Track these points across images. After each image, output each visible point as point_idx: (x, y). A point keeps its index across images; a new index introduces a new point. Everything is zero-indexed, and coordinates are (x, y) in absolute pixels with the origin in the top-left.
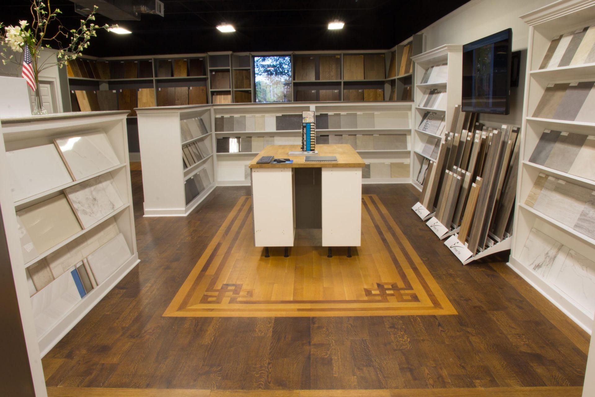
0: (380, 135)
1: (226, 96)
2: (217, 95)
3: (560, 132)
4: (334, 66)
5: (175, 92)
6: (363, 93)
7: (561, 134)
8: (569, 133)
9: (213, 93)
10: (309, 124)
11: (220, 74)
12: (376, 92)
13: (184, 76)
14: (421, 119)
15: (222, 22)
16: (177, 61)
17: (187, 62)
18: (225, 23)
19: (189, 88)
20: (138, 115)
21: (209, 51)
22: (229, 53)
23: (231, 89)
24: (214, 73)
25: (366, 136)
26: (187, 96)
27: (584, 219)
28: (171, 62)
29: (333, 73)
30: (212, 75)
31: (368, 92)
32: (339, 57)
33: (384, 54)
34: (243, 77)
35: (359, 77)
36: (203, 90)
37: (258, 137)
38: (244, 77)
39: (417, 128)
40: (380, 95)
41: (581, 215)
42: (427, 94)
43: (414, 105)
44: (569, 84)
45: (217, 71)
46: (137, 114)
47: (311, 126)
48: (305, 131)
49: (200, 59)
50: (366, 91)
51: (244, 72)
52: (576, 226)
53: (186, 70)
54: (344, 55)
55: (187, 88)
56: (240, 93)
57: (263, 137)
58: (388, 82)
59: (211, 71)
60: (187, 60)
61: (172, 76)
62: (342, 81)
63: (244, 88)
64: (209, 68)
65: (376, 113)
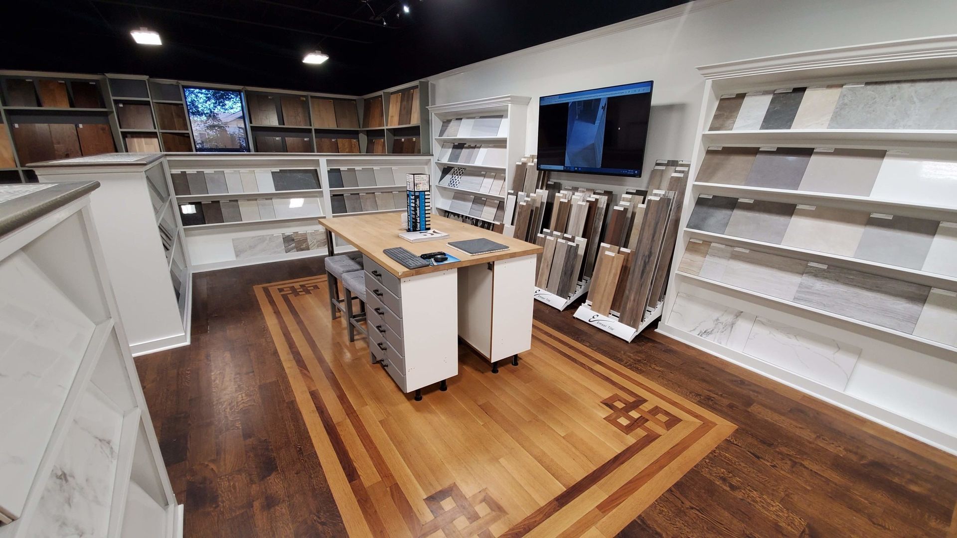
0: (399, 191)
1: (148, 140)
2: (133, 137)
3: (738, 199)
4: (300, 110)
5: (50, 131)
6: (337, 143)
7: (739, 201)
8: (755, 200)
9: (125, 135)
10: (423, 193)
11: (132, 107)
12: (351, 143)
13: (65, 107)
14: (440, 174)
15: (142, 27)
16: (45, 82)
17: (65, 84)
18: (147, 28)
19: (77, 126)
20: (38, 177)
21: (108, 72)
22: (145, 78)
23: (156, 131)
24: (121, 105)
25: (385, 194)
26: (76, 138)
27: (808, 292)
28: (32, 83)
29: (300, 118)
30: (118, 108)
31: (342, 142)
32: (304, 99)
33: (355, 100)
34: (172, 115)
35: (330, 124)
36: (103, 129)
37: (248, 200)
38: (174, 114)
39: (437, 184)
40: (355, 145)
41: (799, 287)
42: (449, 148)
43: (433, 160)
44: (759, 148)
45: (124, 102)
46: (36, 176)
47: (425, 195)
48: (418, 203)
49: (91, 83)
50: (339, 141)
51: (172, 106)
52: (796, 299)
53: (67, 97)
54: (312, 97)
55: (73, 126)
56: (171, 136)
57: (256, 200)
58: (362, 132)
59: (117, 102)
60: (65, 82)
61: (39, 105)
62: (313, 128)
63: (176, 130)
64: (112, 98)
65: (394, 168)
